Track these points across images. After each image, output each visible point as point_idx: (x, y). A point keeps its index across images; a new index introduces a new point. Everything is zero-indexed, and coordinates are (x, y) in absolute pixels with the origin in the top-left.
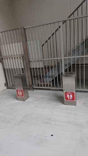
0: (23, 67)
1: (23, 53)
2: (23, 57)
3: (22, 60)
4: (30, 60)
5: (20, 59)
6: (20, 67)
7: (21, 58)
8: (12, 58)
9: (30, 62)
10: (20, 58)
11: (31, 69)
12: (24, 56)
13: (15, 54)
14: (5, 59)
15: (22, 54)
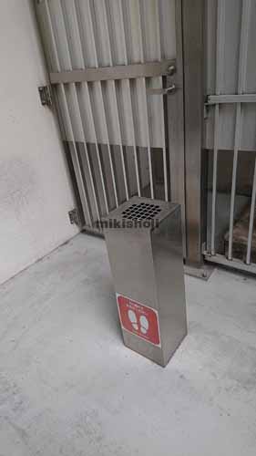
0: (160, 143)
1: (171, 51)
2: (170, 79)
3: (158, 100)
4: (212, 99)
5: (150, 91)
6: (145, 143)
7: (158, 83)
8: (104, 83)
9: (210, 107)
10: (148, 80)
11: (206, 154)
12: (173, 72)
13: (123, 58)
14: (67, 85)
15: (163, 57)
